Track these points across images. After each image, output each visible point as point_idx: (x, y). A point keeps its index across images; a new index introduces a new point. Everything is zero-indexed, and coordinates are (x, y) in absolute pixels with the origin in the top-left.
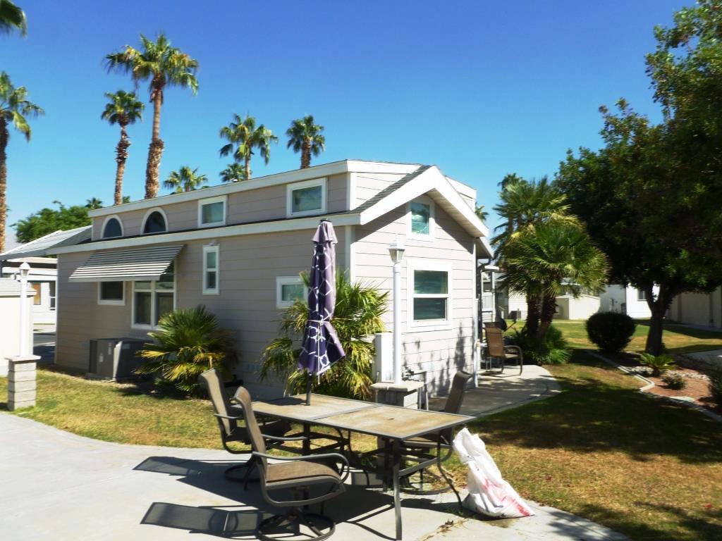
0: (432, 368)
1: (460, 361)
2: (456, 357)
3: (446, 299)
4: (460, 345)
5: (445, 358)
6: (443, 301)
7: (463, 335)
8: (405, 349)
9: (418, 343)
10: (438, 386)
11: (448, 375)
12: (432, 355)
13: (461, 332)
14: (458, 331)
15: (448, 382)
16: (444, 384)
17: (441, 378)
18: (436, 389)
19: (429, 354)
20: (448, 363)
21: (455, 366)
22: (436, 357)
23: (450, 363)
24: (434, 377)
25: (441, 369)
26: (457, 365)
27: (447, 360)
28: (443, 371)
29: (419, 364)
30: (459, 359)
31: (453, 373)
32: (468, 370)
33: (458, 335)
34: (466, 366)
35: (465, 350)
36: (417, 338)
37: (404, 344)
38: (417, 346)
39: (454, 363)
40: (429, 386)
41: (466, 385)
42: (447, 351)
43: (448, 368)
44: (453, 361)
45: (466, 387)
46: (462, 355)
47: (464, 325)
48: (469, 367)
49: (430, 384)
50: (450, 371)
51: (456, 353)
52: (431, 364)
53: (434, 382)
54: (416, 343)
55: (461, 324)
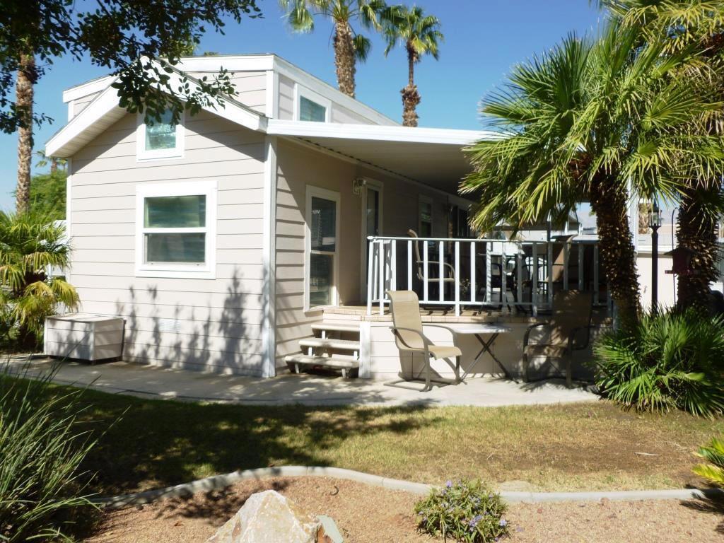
0: (175, 327)
1: (234, 329)
2: (224, 321)
4: (235, 302)
5: (202, 317)
6: (202, 235)
7: (239, 291)
8: (133, 296)
9: (154, 292)
10: (186, 355)
11: (206, 343)
12: (177, 311)
13: (235, 284)
14: (230, 282)
15: (206, 354)
16: (198, 354)
17: (192, 345)
18: (182, 358)
19: (173, 309)
20: (207, 326)
21: (222, 334)
22: (185, 314)
24: (179, 340)
25: (193, 333)
26: (225, 333)
27: (206, 323)
28: (195, 336)
29: (155, 319)
30: (230, 325)
31: (218, 343)
32: (251, 345)
33: (230, 289)
34: (247, 339)
35: (245, 314)
36: (152, 283)
37: (131, 290)
38: (152, 294)
39: (220, 330)
40: (170, 350)
41: (245, 368)
42: (207, 310)
43: (207, 336)
44: (217, 326)
45: (245, 372)
46: (238, 321)
47: (242, 275)
48: (253, 342)
49: (173, 349)
50: (210, 340)
51: (223, 315)
52: (176, 323)
53: (177, 347)
54: (150, 290)
55: (236, 272)
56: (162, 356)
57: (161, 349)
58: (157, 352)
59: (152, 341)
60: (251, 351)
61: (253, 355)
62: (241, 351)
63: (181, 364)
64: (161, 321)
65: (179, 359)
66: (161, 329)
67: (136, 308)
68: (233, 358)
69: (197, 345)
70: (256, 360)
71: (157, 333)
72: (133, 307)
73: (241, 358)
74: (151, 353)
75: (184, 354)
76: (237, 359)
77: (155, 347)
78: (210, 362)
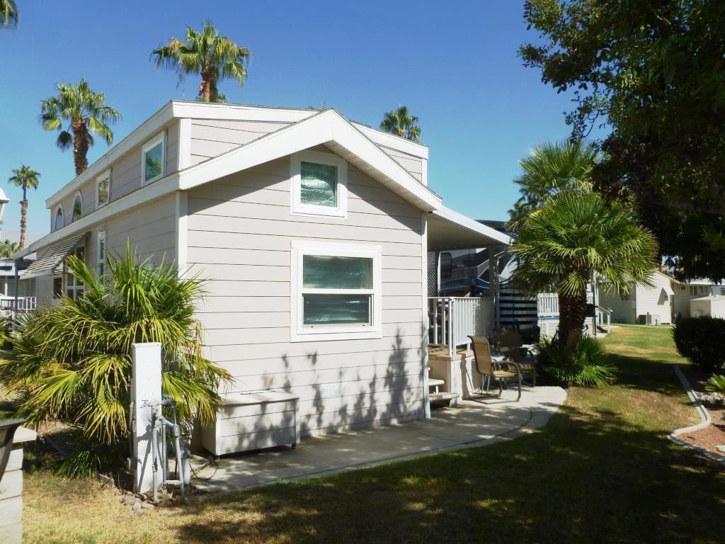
0: (340, 391)
1: (397, 382)
2: (389, 377)
3: (370, 295)
4: (398, 358)
5: (367, 376)
6: (366, 298)
7: (402, 346)
8: (287, 365)
9: (314, 358)
10: (353, 416)
11: (373, 401)
12: (341, 374)
13: (399, 342)
14: (394, 341)
15: (373, 411)
16: (365, 413)
17: (358, 406)
18: (349, 421)
19: (336, 373)
20: (372, 385)
21: (388, 389)
22: (347, 377)
23: (377, 385)
24: (344, 404)
25: (359, 393)
26: (390, 386)
27: (371, 381)
28: (362, 396)
29: (315, 386)
30: (394, 379)
31: (383, 398)
32: (412, 394)
33: (394, 346)
34: (409, 389)
35: (407, 367)
36: (311, 349)
37: (284, 358)
38: (311, 360)
39: (385, 385)
40: (335, 416)
41: (409, 414)
42: (372, 368)
43: (373, 393)
44: (383, 381)
45: (409, 418)
46: (401, 374)
47: (404, 332)
48: (414, 390)
49: (337, 413)
50: (376, 396)
51: (388, 371)
52: (340, 386)
53: (343, 411)
54: (309, 356)
55: (398, 330)
56: (325, 424)
57: (324, 416)
58: (319, 421)
59: (313, 411)
60: (413, 398)
61: (414, 402)
62: (405, 400)
63: (347, 427)
64: (322, 388)
65: (346, 421)
66: (323, 395)
67: (290, 378)
68: (398, 408)
69: (364, 404)
70: (418, 405)
71: (318, 401)
72: (286, 377)
73: (405, 407)
74: (312, 424)
75: (350, 416)
76: (402, 409)
77: (317, 416)
78: (378, 417)
